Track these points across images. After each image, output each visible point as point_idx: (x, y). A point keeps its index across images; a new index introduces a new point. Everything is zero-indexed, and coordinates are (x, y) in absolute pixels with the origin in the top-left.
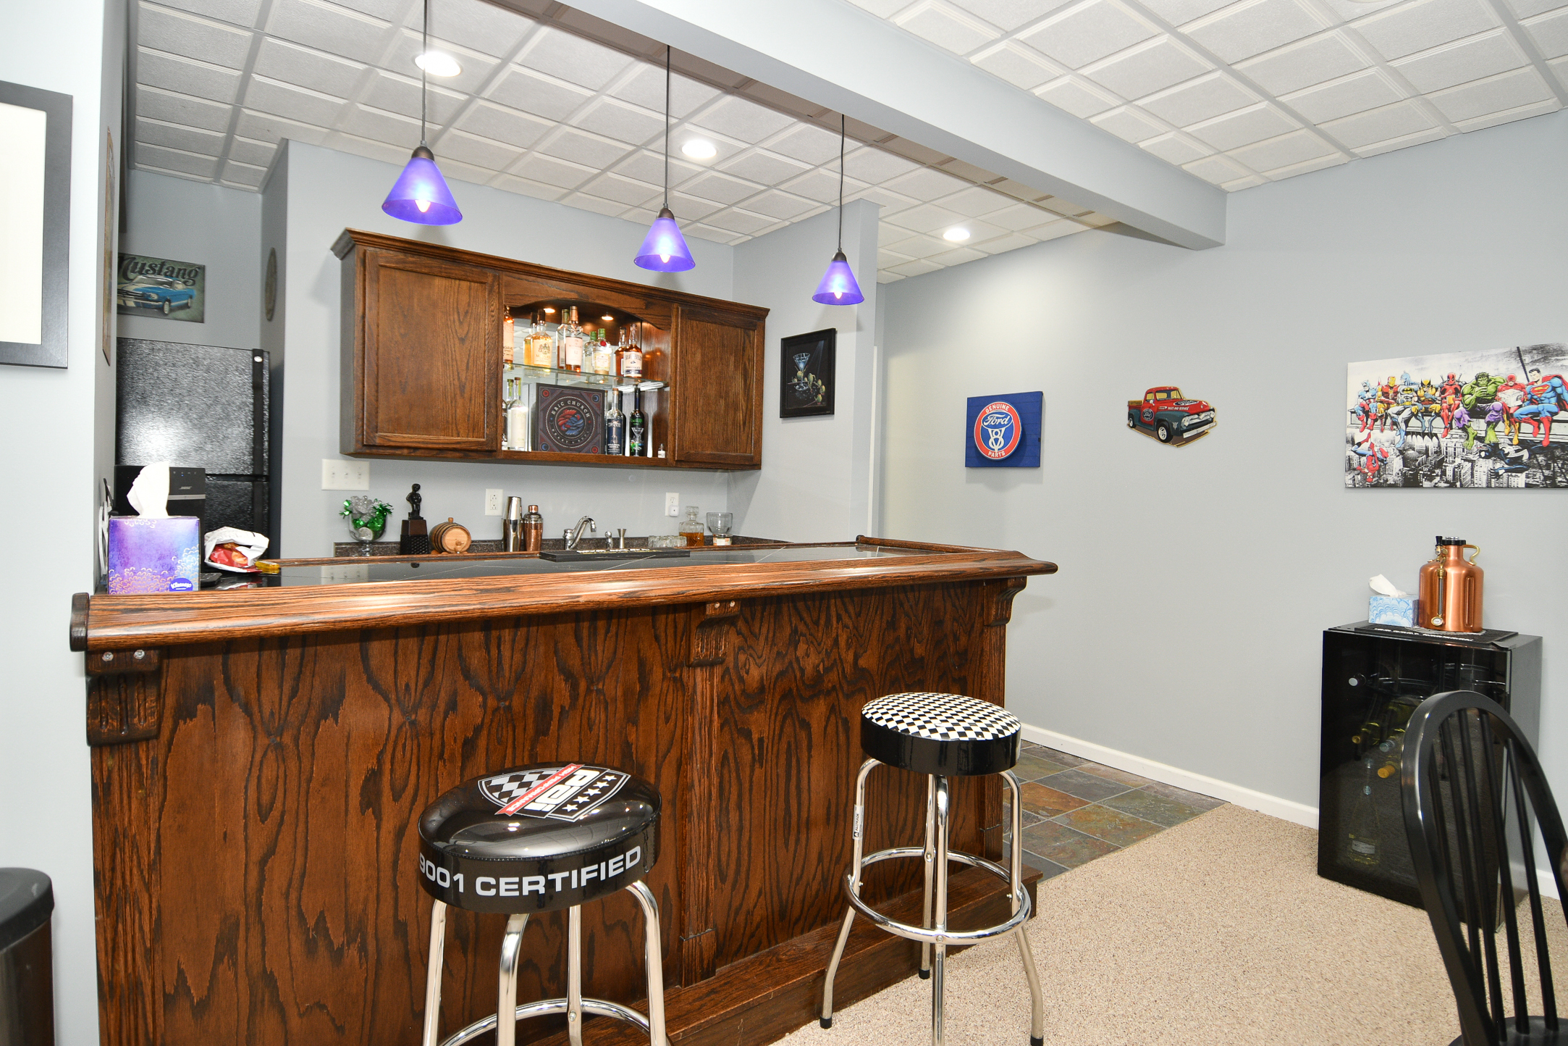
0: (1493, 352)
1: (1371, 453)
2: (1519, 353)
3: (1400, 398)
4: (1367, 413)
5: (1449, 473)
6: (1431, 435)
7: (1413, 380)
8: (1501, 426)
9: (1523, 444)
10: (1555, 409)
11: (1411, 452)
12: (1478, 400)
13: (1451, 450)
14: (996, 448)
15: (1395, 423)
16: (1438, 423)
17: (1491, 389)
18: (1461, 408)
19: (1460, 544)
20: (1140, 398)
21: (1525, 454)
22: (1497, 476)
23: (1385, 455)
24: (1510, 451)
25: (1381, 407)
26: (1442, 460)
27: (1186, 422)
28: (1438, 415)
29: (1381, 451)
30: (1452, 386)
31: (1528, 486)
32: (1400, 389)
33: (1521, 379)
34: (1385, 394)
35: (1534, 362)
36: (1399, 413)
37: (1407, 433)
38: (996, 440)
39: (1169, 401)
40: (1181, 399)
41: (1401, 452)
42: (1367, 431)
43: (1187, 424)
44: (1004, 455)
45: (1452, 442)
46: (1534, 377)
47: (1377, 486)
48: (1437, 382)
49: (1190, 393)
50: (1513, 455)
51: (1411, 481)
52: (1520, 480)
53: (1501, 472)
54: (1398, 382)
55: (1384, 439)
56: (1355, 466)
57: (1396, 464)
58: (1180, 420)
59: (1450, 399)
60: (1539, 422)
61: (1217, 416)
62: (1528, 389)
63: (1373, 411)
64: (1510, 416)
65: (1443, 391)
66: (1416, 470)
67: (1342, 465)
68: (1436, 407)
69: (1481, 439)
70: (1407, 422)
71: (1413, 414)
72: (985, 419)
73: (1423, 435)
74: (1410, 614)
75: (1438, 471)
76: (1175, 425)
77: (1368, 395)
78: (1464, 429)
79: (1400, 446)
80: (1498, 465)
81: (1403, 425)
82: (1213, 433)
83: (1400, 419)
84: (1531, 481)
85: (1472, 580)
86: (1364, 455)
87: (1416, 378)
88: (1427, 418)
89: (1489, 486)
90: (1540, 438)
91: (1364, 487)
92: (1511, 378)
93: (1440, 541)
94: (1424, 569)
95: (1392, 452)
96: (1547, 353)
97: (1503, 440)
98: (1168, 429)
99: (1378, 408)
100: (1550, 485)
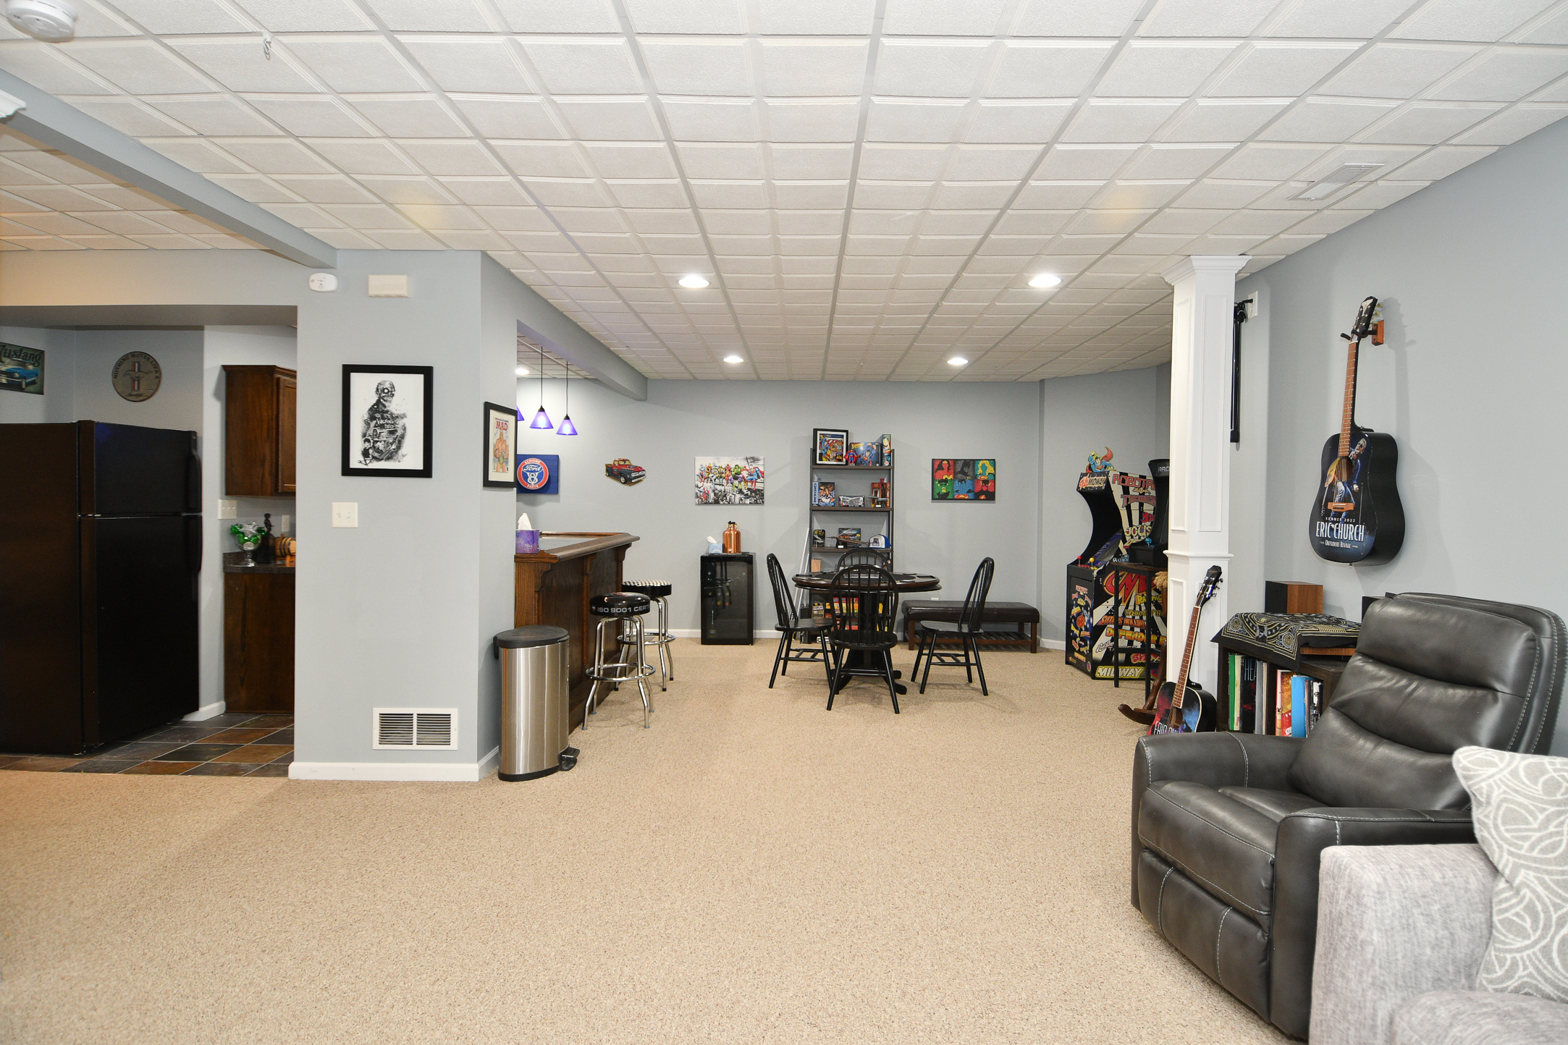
0: (739, 457)
1: (703, 491)
2: (746, 459)
3: (713, 471)
4: (702, 476)
5: (728, 499)
6: (723, 485)
7: (716, 465)
8: (743, 483)
9: (749, 489)
10: (757, 478)
11: (716, 491)
12: (736, 474)
13: (729, 491)
15: (711, 480)
16: (724, 481)
17: (739, 470)
18: (731, 476)
19: (734, 524)
20: (612, 463)
21: (749, 492)
22: (742, 500)
23: (708, 492)
24: (745, 491)
25: (707, 474)
26: (726, 494)
27: (633, 475)
28: (724, 478)
29: (707, 490)
30: (728, 468)
31: (751, 503)
32: (712, 468)
33: (748, 468)
34: (708, 470)
35: (751, 462)
36: (712, 477)
37: (715, 484)
39: (626, 466)
40: (631, 466)
41: (714, 491)
42: (702, 483)
45: (728, 488)
46: (751, 467)
47: (706, 503)
48: (724, 467)
49: (635, 462)
50: (746, 493)
51: (716, 502)
52: (748, 501)
54: (712, 465)
55: (708, 486)
56: (699, 496)
57: (712, 495)
58: (630, 474)
59: (728, 472)
60: (753, 482)
61: (647, 473)
62: (750, 471)
65: (725, 470)
66: (718, 498)
67: (694, 495)
68: (723, 475)
69: (737, 487)
70: (715, 480)
71: (717, 478)
73: (720, 485)
74: (721, 548)
75: (725, 498)
76: (628, 476)
77: (702, 469)
78: (732, 483)
79: (712, 489)
80: (742, 497)
82: (645, 481)
83: (713, 479)
85: (738, 535)
87: (718, 465)
88: (721, 479)
89: (740, 503)
91: (702, 504)
92: (745, 467)
93: (729, 524)
94: (723, 533)
95: (710, 491)
96: (754, 460)
97: (743, 488)
98: (625, 478)
99: (705, 474)
100: (757, 503)
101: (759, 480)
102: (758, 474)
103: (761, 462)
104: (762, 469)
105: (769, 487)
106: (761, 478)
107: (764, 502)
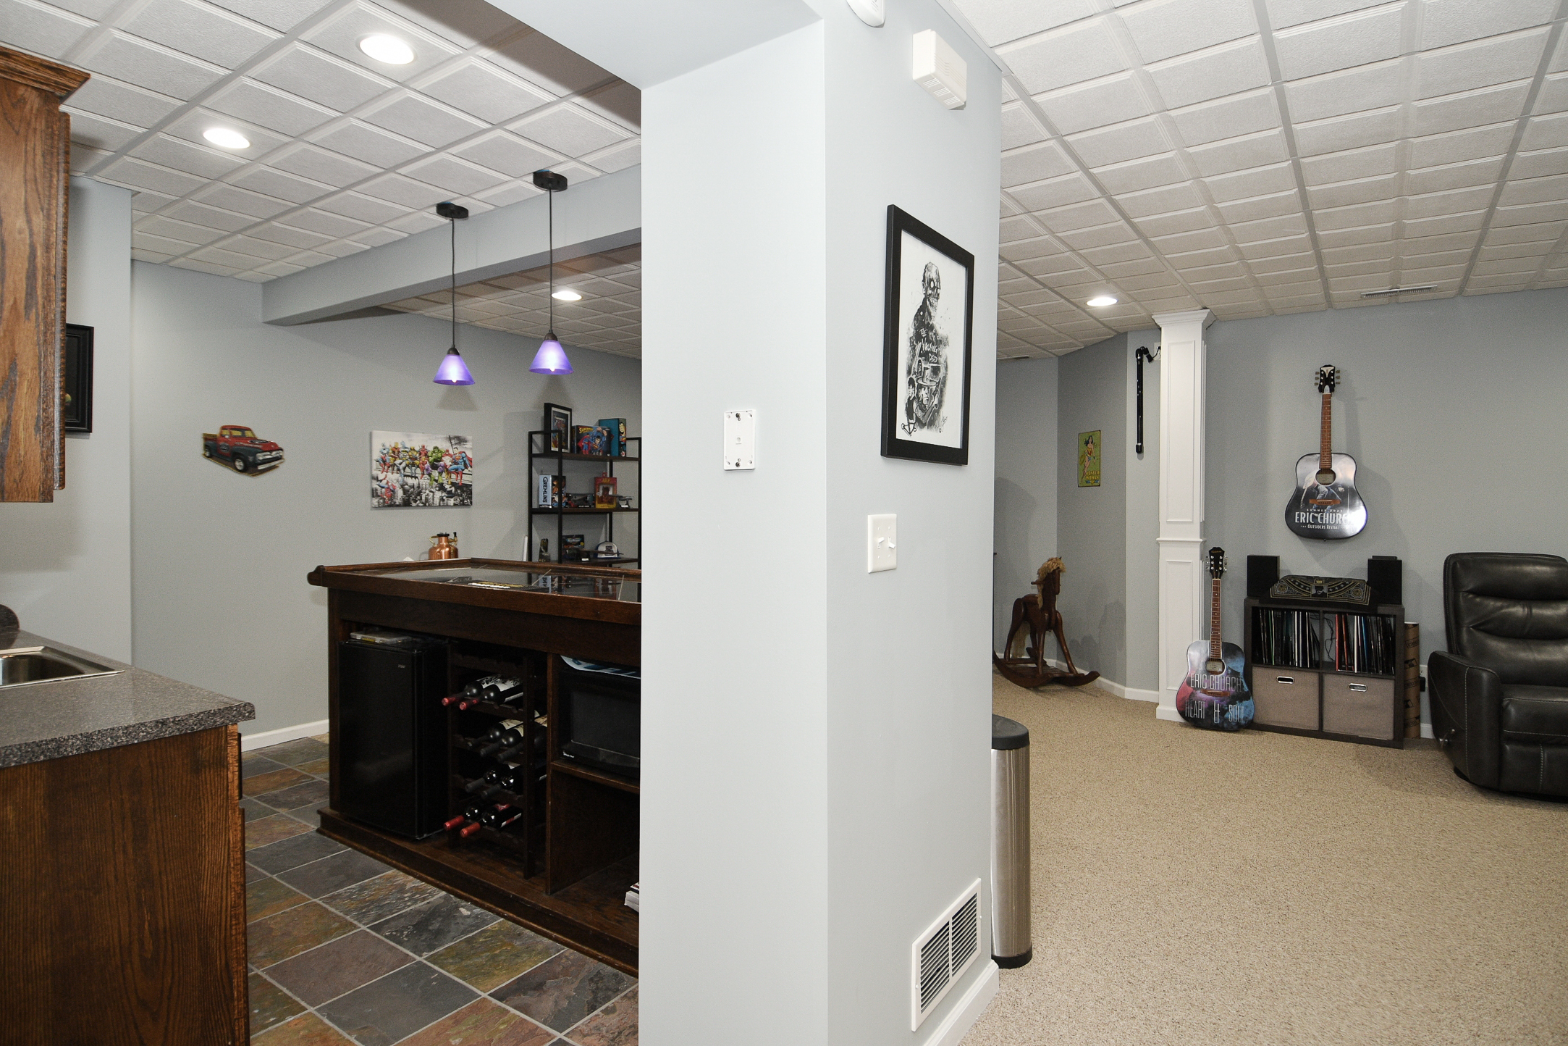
0: (440, 436)
1: (387, 486)
2: (450, 439)
3: (401, 455)
4: (384, 462)
5: (423, 498)
6: (416, 477)
7: (406, 446)
8: (444, 475)
9: (453, 484)
10: (463, 468)
11: (406, 486)
12: (435, 460)
13: (424, 486)
15: (399, 470)
16: (418, 471)
17: (440, 455)
18: (428, 464)
19: (447, 535)
20: (216, 432)
21: (453, 489)
22: (443, 500)
23: (394, 487)
24: (447, 487)
25: (392, 459)
26: (420, 492)
27: (260, 457)
28: (418, 467)
29: (392, 485)
30: (423, 452)
31: (455, 505)
32: (401, 450)
33: (451, 452)
34: (394, 452)
35: (456, 444)
36: (400, 464)
37: (405, 476)
39: (243, 438)
40: (255, 439)
41: (402, 486)
42: (385, 473)
43: (261, 458)
45: (424, 482)
46: (456, 451)
47: (390, 506)
48: (417, 449)
49: (262, 433)
50: (449, 489)
51: (406, 504)
52: (451, 502)
53: (444, 498)
54: (400, 446)
55: (393, 478)
56: (379, 494)
57: (400, 493)
58: (254, 454)
59: (423, 458)
60: (458, 473)
61: (286, 455)
62: (454, 456)
63: (388, 461)
64: (447, 469)
65: (420, 454)
66: (409, 496)
67: (371, 493)
68: (417, 462)
69: (436, 481)
70: (404, 469)
71: (407, 466)
73: (412, 477)
75: (419, 497)
76: (251, 459)
77: (385, 452)
78: (430, 475)
79: (401, 483)
80: (443, 495)
81: (402, 471)
82: (283, 467)
83: (401, 467)
84: (455, 502)
86: (383, 487)
87: (408, 445)
88: (414, 468)
89: (440, 505)
90: (458, 481)
91: (384, 506)
92: (448, 451)
95: (397, 486)
96: (461, 440)
97: (445, 482)
98: (245, 461)
99: (389, 460)
100: (462, 504)
101: (466, 471)
102: (465, 461)
103: (469, 445)
104: (470, 454)
105: (475, 478)
106: (469, 468)
107: (471, 503)
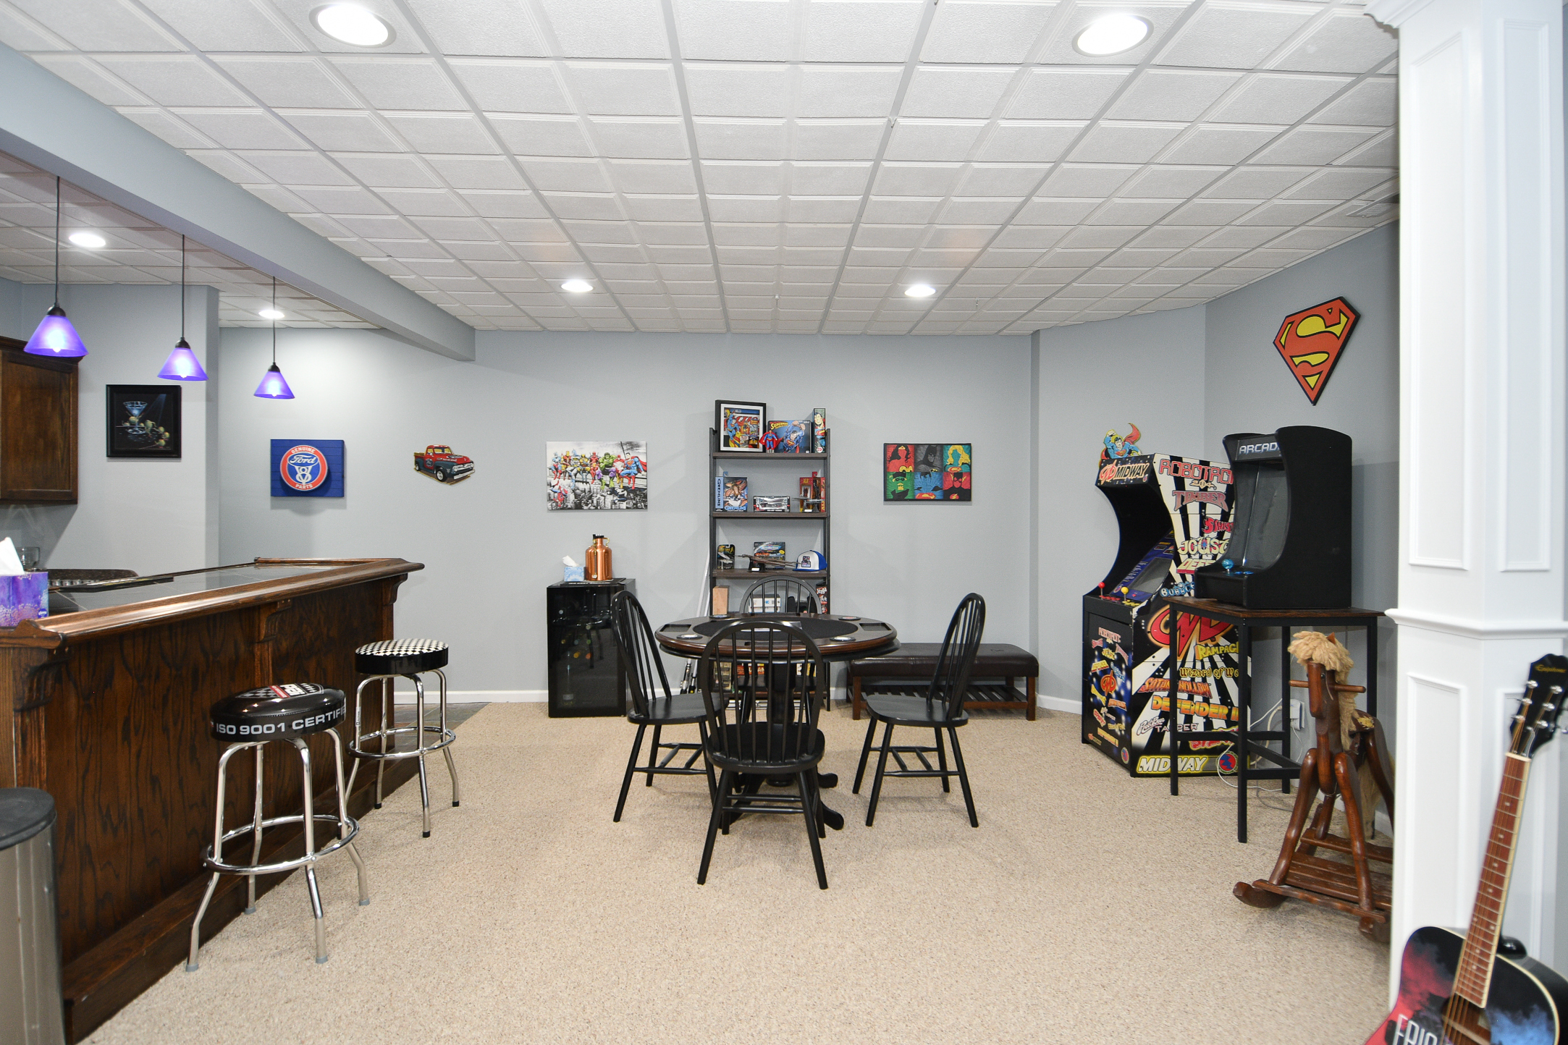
0: (612, 443)
1: (559, 491)
2: (622, 445)
3: (572, 463)
4: (557, 469)
5: (595, 502)
6: (587, 483)
7: (577, 454)
8: (616, 479)
9: (625, 488)
10: (636, 472)
11: (578, 491)
12: (606, 466)
13: (595, 490)
14: (304, 481)
15: (570, 476)
16: (589, 476)
17: (611, 461)
18: (599, 470)
19: (602, 537)
20: (424, 451)
21: (625, 493)
22: (615, 504)
23: (566, 492)
24: (619, 491)
25: (564, 467)
26: (592, 496)
27: (456, 469)
28: (589, 472)
29: (564, 490)
30: (594, 459)
31: (627, 508)
32: (572, 458)
33: (623, 457)
34: (565, 460)
35: (628, 449)
36: (572, 471)
37: (576, 481)
38: (304, 476)
39: (445, 455)
40: (452, 455)
41: (574, 491)
42: (557, 479)
43: (456, 470)
44: (311, 487)
45: (595, 486)
46: (628, 456)
47: (563, 509)
48: (588, 456)
49: (458, 451)
50: (621, 493)
51: (578, 507)
52: (624, 505)
53: (616, 501)
54: (571, 454)
55: (565, 484)
56: (552, 498)
57: (571, 497)
58: (451, 467)
59: (594, 465)
60: (630, 478)
61: (476, 466)
62: (626, 462)
63: (560, 468)
64: (619, 474)
65: (591, 461)
66: (581, 500)
67: (546, 498)
68: (588, 468)
69: (608, 485)
70: (575, 475)
71: (578, 472)
72: (292, 458)
73: (583, 482)
74: (583, 574)
75: (590, 501)
76: (448, 471)
77: (557, 460)
78: (600, 480)
79: (573, 488)
80: (615, 498)
81: (574, 477)
82: (474, 478)
83: (572, 473)
84: (628, 506)
85: (607, 554)
86: (556, 492)
87: (579, 453)
88: (584, 474)
89: (612, 509)
90: (631, 485)
91: (557, 509)
92: (619, 456)
93: (595, 537)
94: (587, 551)
95: (569, 491)
96: (633, 446)
97: (617, 486)
98: (444, 473)
99: (562, 468)
100: (636, 507)
101: (639, 475)
102: (637, 466)
103: (642, 450)
104: (643, 459)
105: (654, 484)
106: (643, 473)
107: (646, 506)
